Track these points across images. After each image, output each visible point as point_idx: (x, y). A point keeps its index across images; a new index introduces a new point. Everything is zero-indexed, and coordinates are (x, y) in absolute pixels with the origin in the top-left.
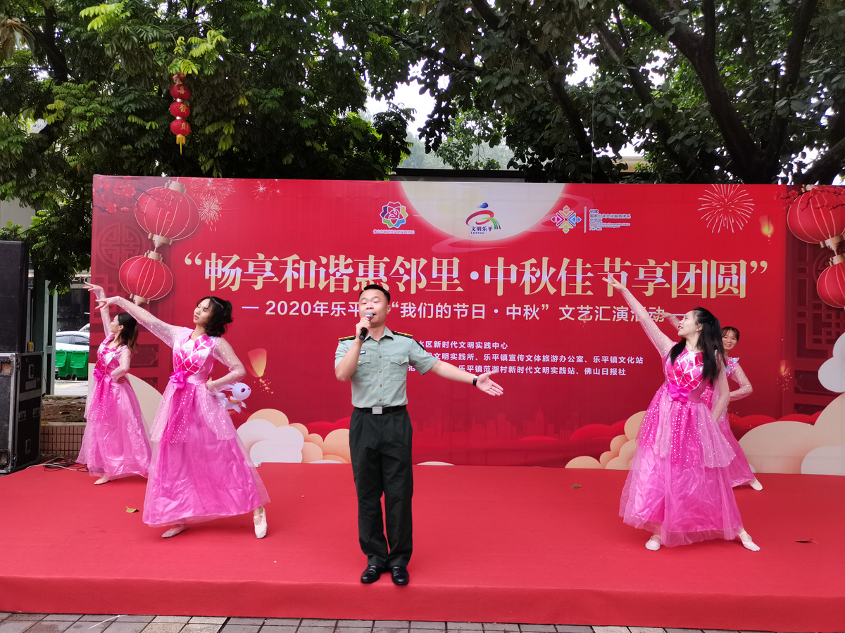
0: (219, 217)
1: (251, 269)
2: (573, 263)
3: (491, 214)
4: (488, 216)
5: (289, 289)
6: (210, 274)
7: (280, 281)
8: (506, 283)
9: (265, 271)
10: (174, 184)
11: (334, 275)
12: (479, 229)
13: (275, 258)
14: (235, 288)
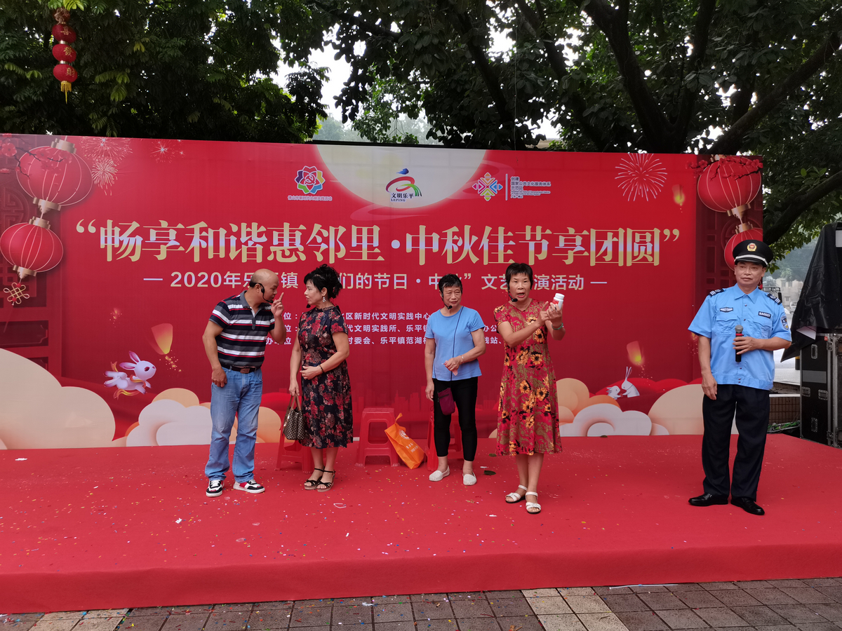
0: (115, 180)
1: (153, 237)
2: (495, 231)
3: (412, 180)
4: (408, 182)
5: (197, 259)
6: (106, 242)
7: (186, 250)
8: (428, 252)
9: (168, 240)
10: (62, 143)
11: (246, 244)
12: (399, 195)
13: (180, 226)
14: (135, 258)
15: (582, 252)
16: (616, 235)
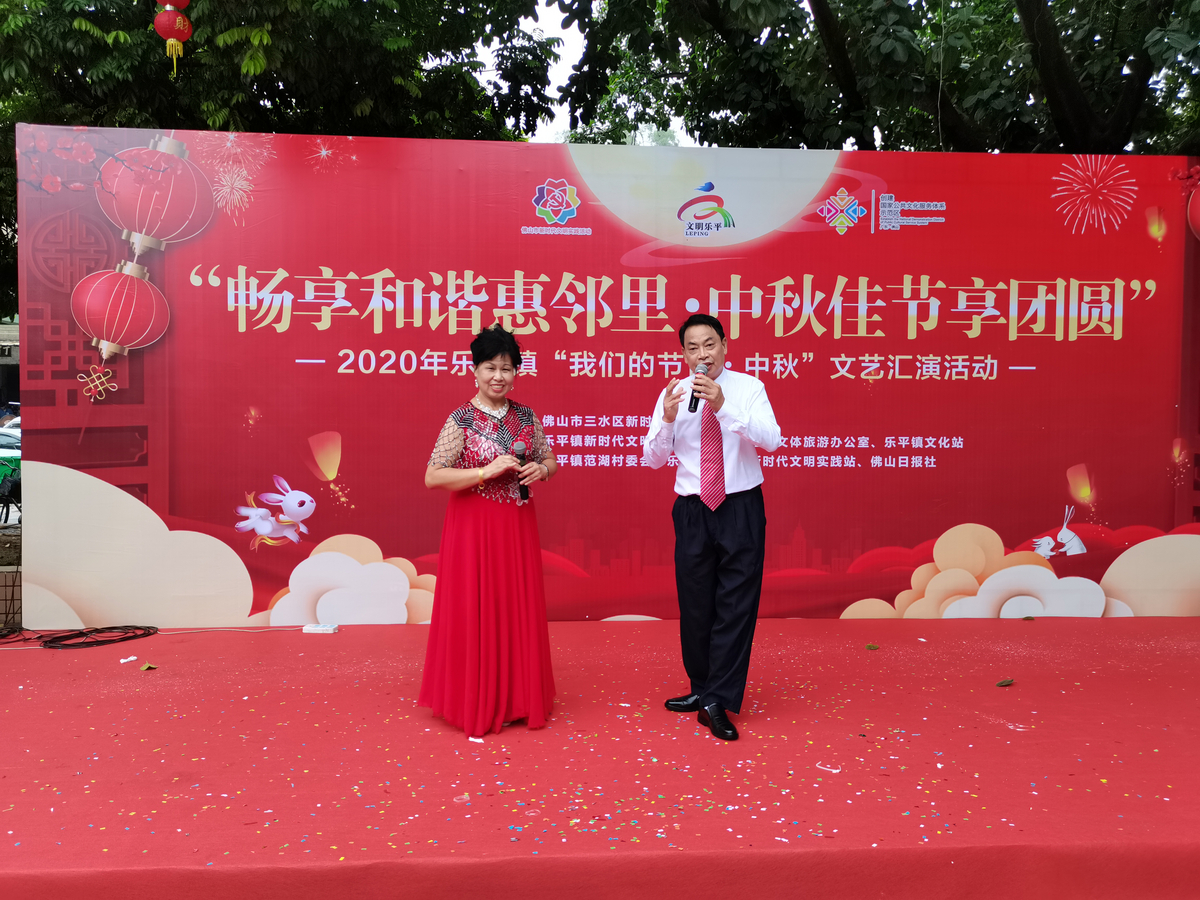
0: (249, 202)
1: (310, 294)
2: (853, 284)
3: (719, 201)
4: (714, 205)
5: (378, 328)
6: (236, 302)
7: (361, 314)
8: (745, 318)
9: (334, 298)
10: (166, 141)
11: (455, 304)
12: (699, 226)
13: (352, 276)
14: (282, 327)
15: (996, 318)
16: (1052, 289)
